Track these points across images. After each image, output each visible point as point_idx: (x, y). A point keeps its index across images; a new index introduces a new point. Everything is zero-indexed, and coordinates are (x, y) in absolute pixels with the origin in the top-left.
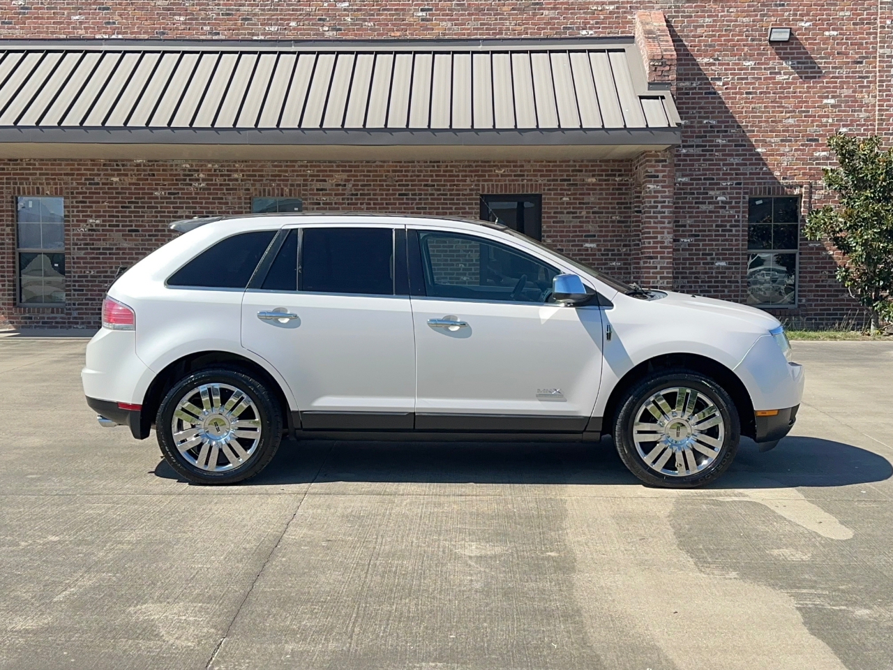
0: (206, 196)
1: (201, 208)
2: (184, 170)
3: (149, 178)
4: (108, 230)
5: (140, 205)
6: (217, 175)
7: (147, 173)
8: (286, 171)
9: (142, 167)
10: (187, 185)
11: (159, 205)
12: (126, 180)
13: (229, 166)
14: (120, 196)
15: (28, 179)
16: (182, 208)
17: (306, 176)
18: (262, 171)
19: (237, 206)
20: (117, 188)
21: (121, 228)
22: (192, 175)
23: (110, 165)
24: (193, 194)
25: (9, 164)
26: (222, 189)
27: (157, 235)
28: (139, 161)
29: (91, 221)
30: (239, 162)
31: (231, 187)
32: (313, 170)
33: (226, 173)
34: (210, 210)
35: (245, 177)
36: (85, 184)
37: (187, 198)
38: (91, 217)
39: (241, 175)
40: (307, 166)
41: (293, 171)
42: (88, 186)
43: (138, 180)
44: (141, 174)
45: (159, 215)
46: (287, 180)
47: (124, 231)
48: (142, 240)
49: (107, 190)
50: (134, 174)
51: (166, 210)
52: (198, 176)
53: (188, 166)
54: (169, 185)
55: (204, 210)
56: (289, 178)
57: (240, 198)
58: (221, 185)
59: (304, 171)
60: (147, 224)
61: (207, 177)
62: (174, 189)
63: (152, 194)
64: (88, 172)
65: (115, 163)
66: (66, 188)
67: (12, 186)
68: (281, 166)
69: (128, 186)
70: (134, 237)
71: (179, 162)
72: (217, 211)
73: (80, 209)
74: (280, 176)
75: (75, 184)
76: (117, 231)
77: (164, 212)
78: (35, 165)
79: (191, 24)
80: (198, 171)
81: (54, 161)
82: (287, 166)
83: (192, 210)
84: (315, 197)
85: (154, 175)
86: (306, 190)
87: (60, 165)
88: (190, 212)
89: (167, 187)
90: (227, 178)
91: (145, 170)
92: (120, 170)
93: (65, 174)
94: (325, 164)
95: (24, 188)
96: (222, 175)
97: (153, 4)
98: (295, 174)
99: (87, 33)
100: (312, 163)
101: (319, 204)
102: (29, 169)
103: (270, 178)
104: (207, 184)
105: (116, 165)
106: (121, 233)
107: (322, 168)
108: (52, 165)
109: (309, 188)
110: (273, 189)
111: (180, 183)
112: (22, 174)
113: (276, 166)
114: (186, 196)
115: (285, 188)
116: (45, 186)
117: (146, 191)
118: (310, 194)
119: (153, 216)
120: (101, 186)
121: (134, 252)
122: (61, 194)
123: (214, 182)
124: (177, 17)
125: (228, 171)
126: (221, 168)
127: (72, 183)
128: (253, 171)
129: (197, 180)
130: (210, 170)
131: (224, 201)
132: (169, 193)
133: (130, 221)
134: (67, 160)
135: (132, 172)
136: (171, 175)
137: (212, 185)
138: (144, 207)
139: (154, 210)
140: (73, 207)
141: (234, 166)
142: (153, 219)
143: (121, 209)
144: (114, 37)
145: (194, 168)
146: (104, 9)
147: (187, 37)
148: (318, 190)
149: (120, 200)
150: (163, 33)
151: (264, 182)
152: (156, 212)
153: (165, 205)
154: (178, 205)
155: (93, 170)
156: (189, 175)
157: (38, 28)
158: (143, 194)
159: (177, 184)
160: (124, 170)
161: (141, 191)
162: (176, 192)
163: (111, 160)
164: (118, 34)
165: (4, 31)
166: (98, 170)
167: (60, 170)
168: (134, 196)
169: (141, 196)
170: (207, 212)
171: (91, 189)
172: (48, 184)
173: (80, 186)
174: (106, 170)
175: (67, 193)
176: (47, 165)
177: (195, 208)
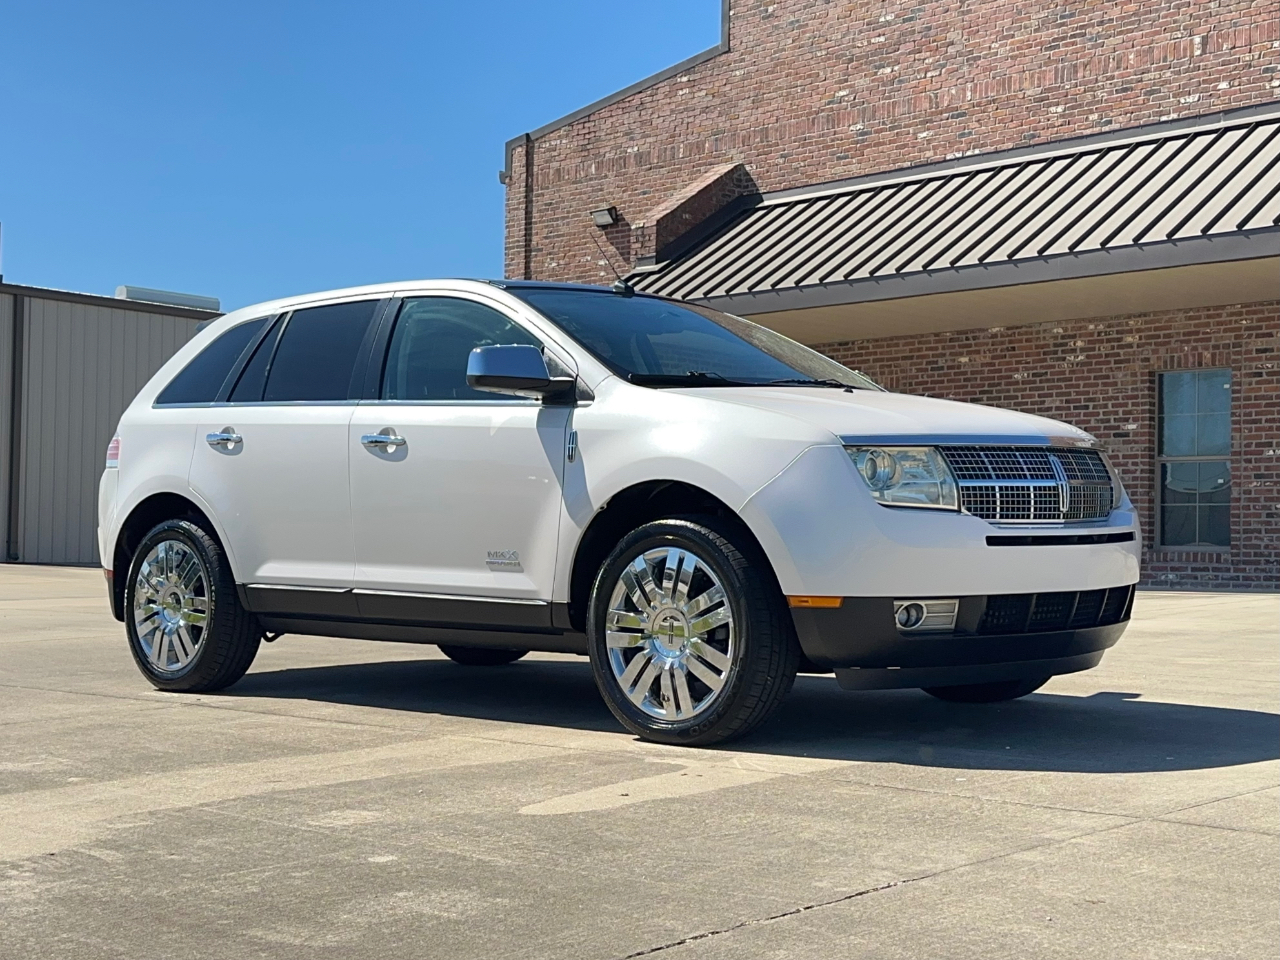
0: (1086, 374)
1: (1078, 393)
2: (1056, 338)
3: (1007, 353)
5: (995, 395)
6: (1102, 341)
7: (1005, 347)
8: (1207, 325)
9: (999, 339)
10: (1058, 359)
11: (1019, 394)
12: (978, 360)
13: (1119, 325)
14: (969, 383)
16: (1051, 395)
17: (1239, 329)
18: (1169, 328)
19: (1130, 387)
20: (965, 373)
22: (1066, 344)
23: (958, 340)
24: (1067, 372)
25: (839, 350)
26: (1109, 363)
28: (995, 330)
30: (1135, 316)
31: (1122, 357)
32: (1252, 320)
33: (1115, 336)
34: (1091, 396)
35: (1143, 341)
36: (927, 370)
39: (1137, 337)
40: (1240, 314)
41: (1219, 324)
42: (930, 372)
43: (993, 358)
44: (996, 350)
46: (1209, 340)
49: (953, 377)
50: (989, 350)
51: (1029, 400)
52: (1074, 344)
53: (1061, 331)
54: (1034, 362)
55: (1082, 397)
56: (1212, 335)
57: (1134, 375)
58: (1107, 356)
59: (1236, 322)
61: (1087, 346)
62: (1041, 367)
63: (1011, 377)
64: (931, 353)
65: (964, 337)
68: (1199, 318)
69: (980, 369)
71: (1049, 326)
72: (1101, 396)
74: (1197, 333)
75: (914, 372)
77: (1027, 403)
78: (868, 348)
79: (1071, 115)
80: (1074, 337)
81: (892, 341)
82: (1209, 317)
83: (1064, 398)
84: (1254, 364)
85: (1013, 349)
86: (1239, 353)
87: (897, 345)
88: (1061, 401)
89: (1031, 365)
90: (1116, 344)
91: (1002, 343)
92: (970, 346)
93: (904, 358)
94: (1271, 307)
96: (1108, 341)
97: (1021, 96)
98: (1222, 327)
99: (936, 154)
100: (1250, 308)
101: (1260, 375)
102: (861, 355)
103: (1182, 338)
104: (1088, 357)
105: (966, 338)
107: (1266, 315)
108: (888, 346)
109: (1243, 349)
110: (1186, 356)
111: (1048, 357)
113: (1190, 318)
114: (1056, 377)
115: (1205, 353)
117: (1004, 374)
118: (1246, 360)
120: (946, 371)
122: (897, 386)
123: (1096, 352)
124: (1053, 109)
125: (1118, 332)
126: (1108, 330)
127: (911, 370)
128: (1156, 329)
129: (1073, 351)
130: (1092, 334)
131: (1111, 380)
132: (1034, 375)
134: (905, 337)
135: (986, 348)
136: (1037, 347)
137: (1095, 356)
138: (999, 398)
139: (1013, 402)
141: (1127, 324)
144: (969, 153)
145: (1070, 333)
146: (959, 116)
147: (1066, 136)
148: (1258, 351)
149: (969, 389)
150: (1033, 136)
151: (1173, 345)
152: (1016, 404)
153: (1028, 392)
154: (1046, 391)
155: (937, 349)
156: (1061, 345)
157: (879, 157)
158: (1000, 378)
159: (1045, 360)
160: (976, 345)
161: (996, 375)
162: (1044, 371)
163: (959, 333)
164: (974, 148)
165: (839, 169)
166: (943, 348)
167: (896, 352)
168: (987, 383)
169: (996, 381)
170: (1086, 400)
171: (933, 376)
172: (882, 373)
173: (920, 374)
174: (954, 347)
175: (905, 384)
176: (882, 347)
177: (1069, 394)
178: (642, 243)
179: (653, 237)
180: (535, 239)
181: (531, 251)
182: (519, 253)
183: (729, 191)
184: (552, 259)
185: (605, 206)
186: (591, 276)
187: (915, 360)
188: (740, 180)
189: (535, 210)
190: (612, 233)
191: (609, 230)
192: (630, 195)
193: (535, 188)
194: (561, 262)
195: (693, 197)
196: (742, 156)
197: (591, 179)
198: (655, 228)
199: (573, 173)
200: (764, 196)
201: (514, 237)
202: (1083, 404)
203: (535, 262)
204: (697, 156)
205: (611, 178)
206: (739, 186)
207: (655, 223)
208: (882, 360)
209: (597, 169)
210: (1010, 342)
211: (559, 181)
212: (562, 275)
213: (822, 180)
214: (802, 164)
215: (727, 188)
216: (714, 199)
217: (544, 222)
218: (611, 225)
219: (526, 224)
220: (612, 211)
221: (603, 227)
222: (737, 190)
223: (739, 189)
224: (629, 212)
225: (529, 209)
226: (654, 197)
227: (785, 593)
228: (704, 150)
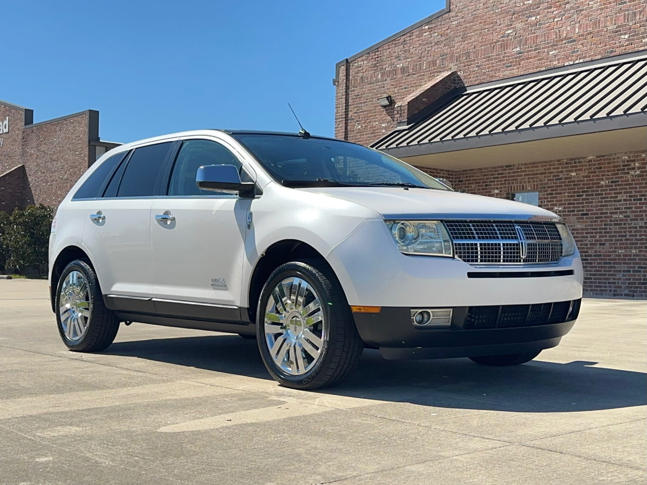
0: (640, 181)
1: (636, 192)
2: (624, 161)
3: (597, 170)
4: (567, 215)
5: (590, 193)
7: (595, 167)
9: (593, 162)
10: (625, 173)
11: (604, 193)
12: (581, 174)
14: (576, 187)
15: (517, 179)
16: (621, 193)
20: (574, 181)
21: (576, 213)
22: (629, 165)
23: (570, 163)
24: (630, 181)
25: (506, 170)
27: (601, 217)
28: (590, 158)
29: (556, 208)
34: (643, 193)
36: (553, 180)
37: (625, 185)
38: (556, 205)
42: (555, 181)
45: (603, 200)
47: (578, 215)
48: (591, 222)
49: (567, 184)
50: (587, 169)
51: (609, 196)
52: (634, 165)
53: (627, 158)
54: (612, 175)
55: (638, 194)
60: (594, 209)
61: (641, 166)
62: (616, 178)
63: (599, 183)
64: (555, 170)
65: (573, 161)
66: (540, 184)
67: (507, 185)
69: (582, 179)
70: (585, 220)
71: (620, 155)
73: (549, 199)
76: (573, 215)
77: (607, 198)
79: (632, 40)
80: (634, 161)
81: (535, 164)
83: (628, 195)
85: (601, 168)
87: (537, 167)
88: (627, 196)
89: (610, 177)
91: (594, 165)
92: (577, 166)
93: (541, 174)
95: (514, 186)
97: (606, 30)
99: (559, 63)
102: (518, 172)
104: (641, 172)
105: (574, 162)
106: (576, 217)
108: (533, 167)
111: (620, 172)
112: (514, 176)
114: (624, 183)
116: (527, 184)
117: (595, 181)
119: (599, 202)
120: (563, 180)
121: (584, 232)
122: (537, 189)
123: (646, 169)
124: (623, 37)
127: (545, 180)
129: (634, 169)
130: (644, 160)
132: (612, 182)
133: (583, 207)
134: (541, 162)
135: (585, 167)
136: (613, 167)
138: (593, 195)
139: (600, 197)
140: (544, 198)
142: (599, 204)
143: (576, 198)
144: (577, 62)
145: (632, 159)
146: (571, 42)
147: (630, 51)
149: (576, 190)
150: (612, 52)
152: (601, 198)
153: (608, 191)
154: (618, 191)
155: (559, 168)
156: (627, 165)
157: (528, 65)
158: (593, 184)
159: (618, 174)
160: (580, 166)
161: (591, 182)
162: (617, 180)
163: (571, 159)
164: (580, 59)
165: (507, 73)
166: (562, 168)
167: (537, 170)
168: (586, 186)
169: (591, 186)
170: (640, 196)
171: (557, 183)
172: (529, 182)
173: (550, 182)
174: (568, 167)
175: (541, 188)
176: (529, 167)
177: (631, 192)
178: (400, 114)
179: (406, 111)
180: (350, 114)
181: (348, 120)
182: (342, 121)
183: (449, 86)
184: (359, 124)
185: (386, 95)
186: (378, 132)
187: (547, 175)
188: (455, 80)
189: (350, 99)
190: (389, 109)
191: (387, 108)
192: (398, 90)
193: (350, 87)
194: (363, 125)
195: (428, 89)
196: (456, 67)
197: (378, 82)
198: (407, 106)
199: (369, 79)
200: (467, 88)
201: (339, 113)
202: (639, 197)
203: (350, 125)
204: (433, 68)
205: (389, 81)
206: (454, 83)
207: (407, 103)
208: (529, 175)
209: (381, 76)
210: (599, 164)
211: (362, 83)
212: (363, 132)
213: (498, 78)
214: (487, 70)
215: (447, 84)
216: (440, 90)
217: (355, 104)
218: (388, 105)
219: (346, 106)
220: (389, 98)
221: (384, 107)
222: (453, 85)
223: (454, 85)
224: (397, 98)
225: (347, 98)
226: (411, 90)
227: (350, 304)
228: (436, 65)
